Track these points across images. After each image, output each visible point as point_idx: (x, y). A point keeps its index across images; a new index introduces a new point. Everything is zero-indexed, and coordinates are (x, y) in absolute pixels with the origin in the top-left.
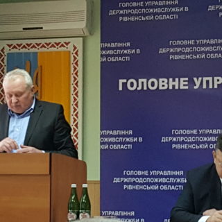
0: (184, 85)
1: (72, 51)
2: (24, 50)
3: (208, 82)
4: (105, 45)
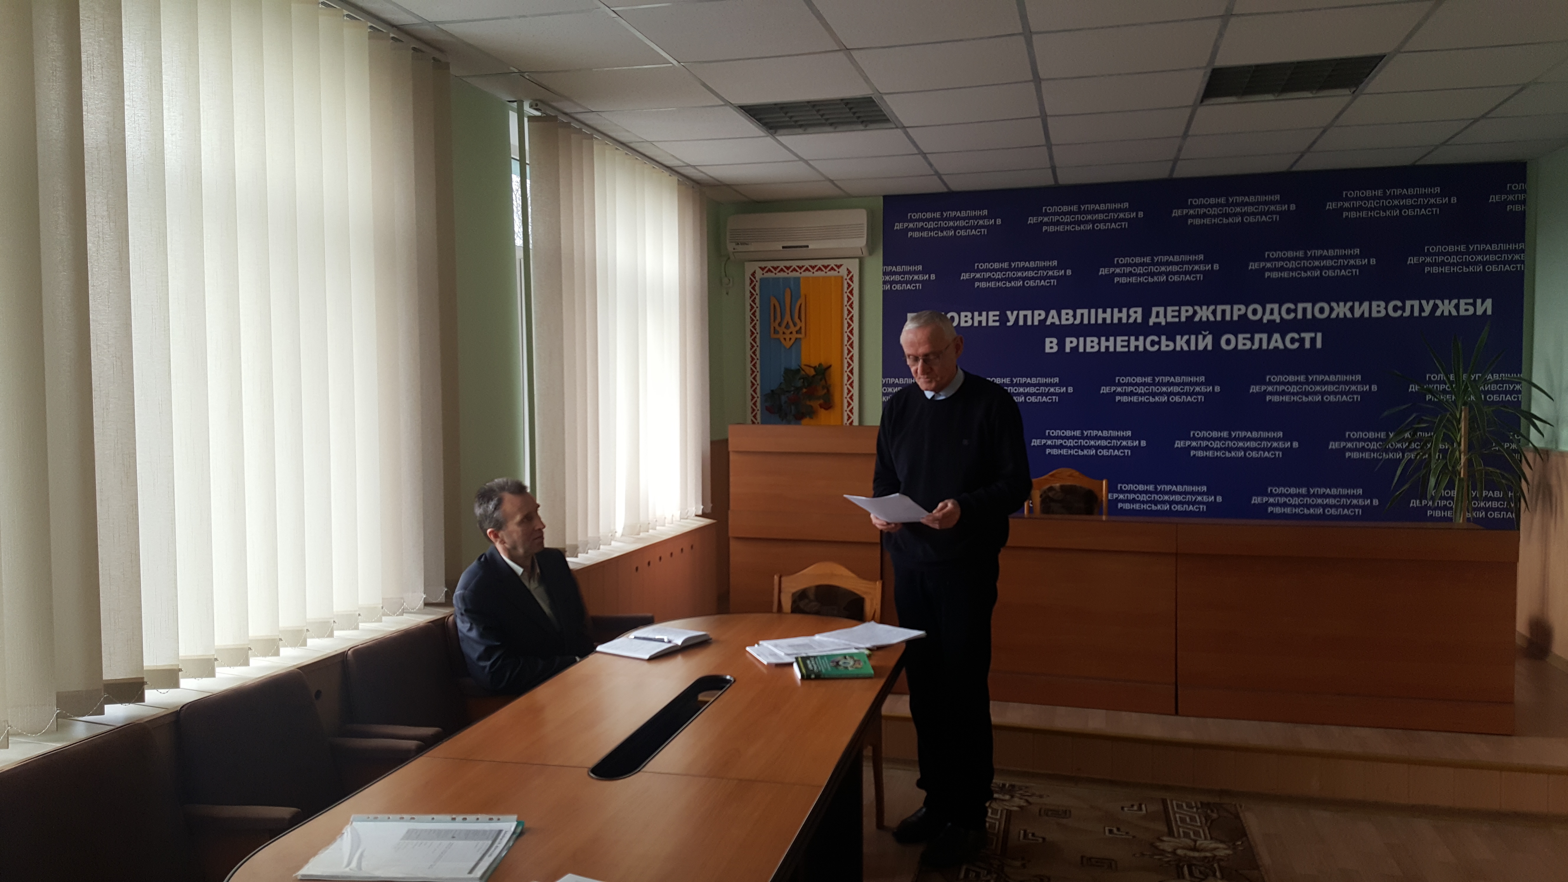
0: (994, 321)
1: (845, 276)
2: (782, 275)
3: (1025, 317)
4: (889, 268)
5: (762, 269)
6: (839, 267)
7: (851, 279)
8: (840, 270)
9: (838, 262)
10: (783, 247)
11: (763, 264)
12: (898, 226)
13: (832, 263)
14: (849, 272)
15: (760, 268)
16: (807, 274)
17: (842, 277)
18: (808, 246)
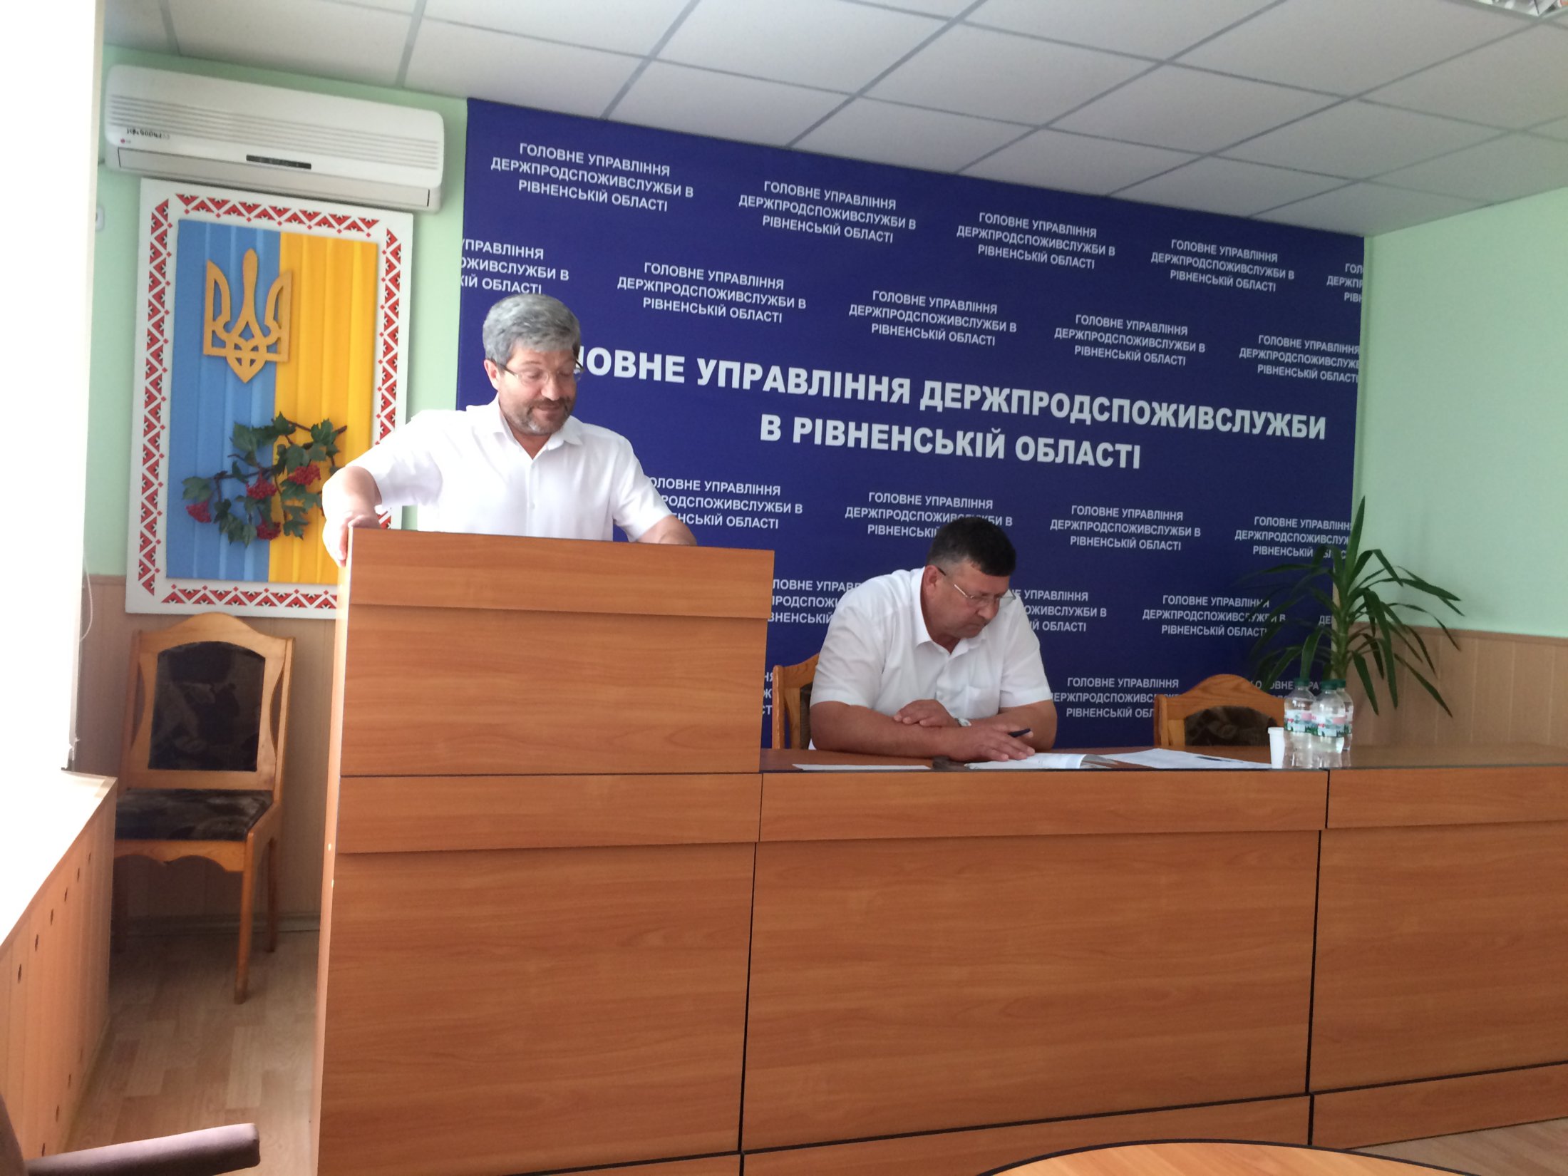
0: (675, 374)
1: (383, 246)
2: (233, 220)
3: (729, 373)
4: (477, 245)
5: (187, 200)
6: (370, 224)
7: (396, 253)
8: (372, 230)
9: (369, 214)
10: (250, 158)
11: (189, 190)
12: (499, 164)
13: (355, 213)
14: (392, 239)
15: (181, 197)
16: (294, 226)
17: (377, 246)
18: (308, 166)
